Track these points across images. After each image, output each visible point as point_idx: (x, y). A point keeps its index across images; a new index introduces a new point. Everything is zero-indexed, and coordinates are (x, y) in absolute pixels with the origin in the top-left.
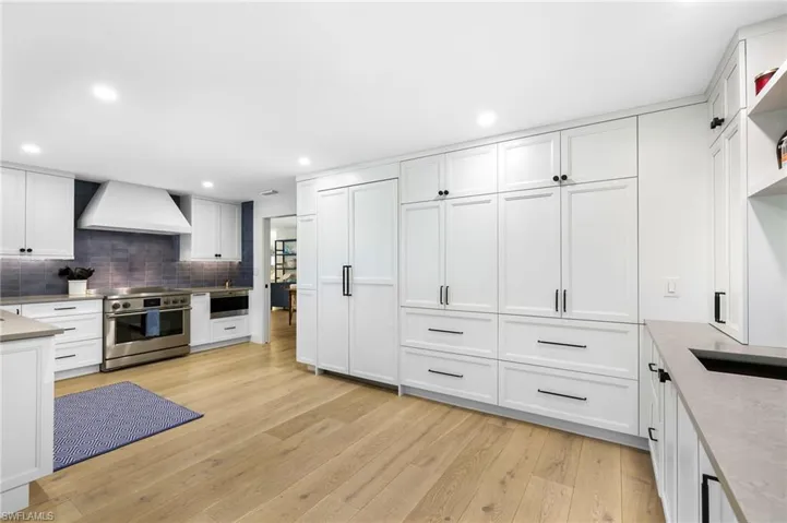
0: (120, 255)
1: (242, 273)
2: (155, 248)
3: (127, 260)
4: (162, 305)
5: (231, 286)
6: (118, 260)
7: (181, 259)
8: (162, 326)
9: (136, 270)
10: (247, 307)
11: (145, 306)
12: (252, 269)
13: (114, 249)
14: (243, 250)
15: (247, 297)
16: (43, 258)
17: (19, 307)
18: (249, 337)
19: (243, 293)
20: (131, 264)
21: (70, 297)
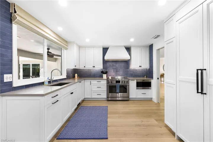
0: (114, 67)
1: (149, 73)
2: (123, 64)
3: (116, 69)
4: (121, 83)
5: (146, 77)
6: (113, 69)
7: (130, 68)
8: (120, 90)
9: (118, 71)
10: (151, 87)
11: (116, 83)
12: (153, 71)
13: (113, 66)
14: (150, 64)
15: (151, 82)
16: (99, 68)
17: (91, 80)
18: (152, 98)
19: (150, 81)
20: (117, 70)
21: (103, 79)
